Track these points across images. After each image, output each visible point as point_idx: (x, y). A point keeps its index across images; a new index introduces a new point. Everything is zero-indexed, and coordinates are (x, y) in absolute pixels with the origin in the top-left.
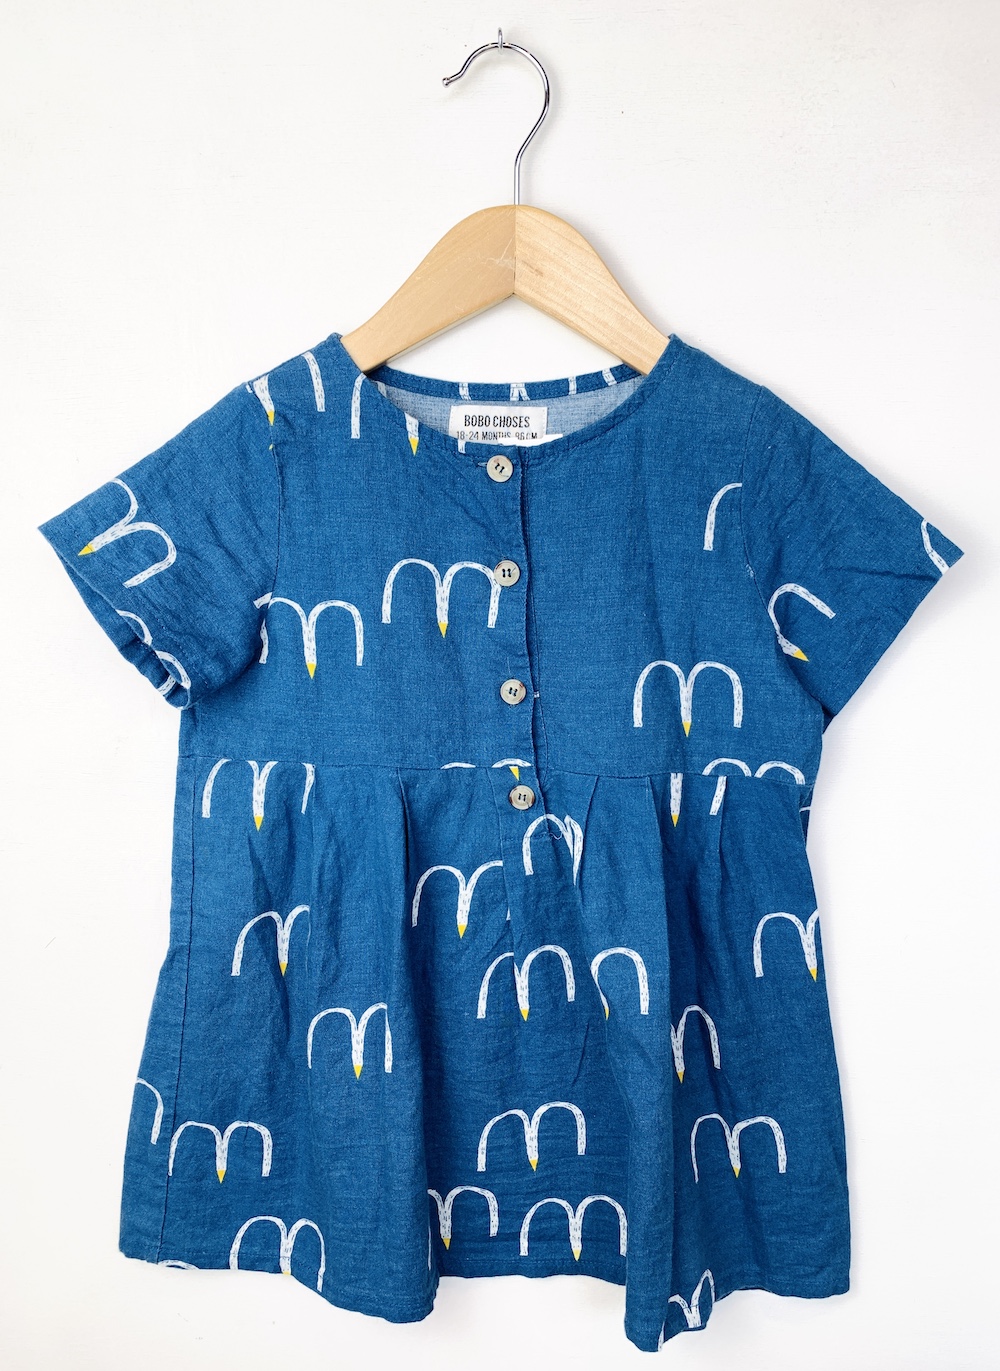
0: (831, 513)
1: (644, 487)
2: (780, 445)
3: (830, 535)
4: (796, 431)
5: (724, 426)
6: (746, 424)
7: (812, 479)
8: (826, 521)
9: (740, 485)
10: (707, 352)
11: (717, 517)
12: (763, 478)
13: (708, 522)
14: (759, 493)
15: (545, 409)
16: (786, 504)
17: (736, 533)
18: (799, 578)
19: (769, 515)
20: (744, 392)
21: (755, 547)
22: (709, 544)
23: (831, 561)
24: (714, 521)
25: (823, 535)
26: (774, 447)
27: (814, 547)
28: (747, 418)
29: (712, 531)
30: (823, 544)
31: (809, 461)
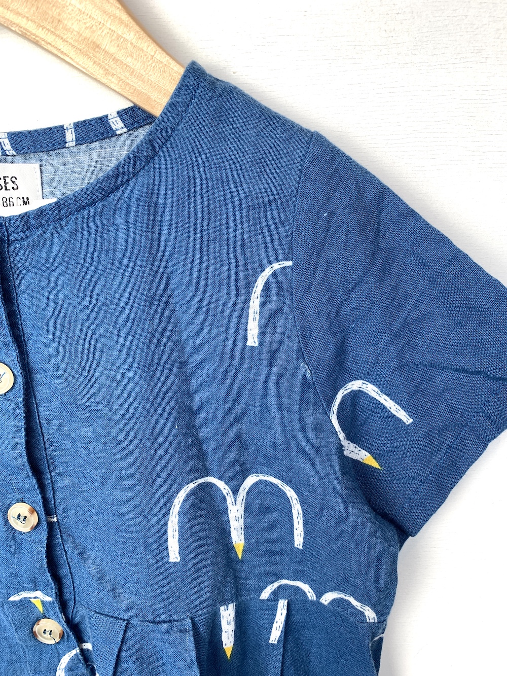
0: (407, 296)
1: (166, 267)
2: (339, 211)
3: (405, 324)
4: (360, 192)
5: (265, 186)
6: (293, 183)
7: (382, 254)
8: (401, 307)
9: (290, 263)
10: (237, 86)
11: (262, 305)
12: (319, 256)
13: (251, 311)
14: (315, 273)
15: (37, 166)
16: (350, 287)
17: (288, 325)
18: (368, 374)
19: (328, 300)
20: (288, 140)
21: (311, 340)
22: (253, 338)
23: (407, 356)
24: (258, 309)
25: (397, 325)
26: (332, 214)
27: (386, 337)
28: (295, 176)
29: (257, 323)
30: (397, 336)
31: (378, 231)
